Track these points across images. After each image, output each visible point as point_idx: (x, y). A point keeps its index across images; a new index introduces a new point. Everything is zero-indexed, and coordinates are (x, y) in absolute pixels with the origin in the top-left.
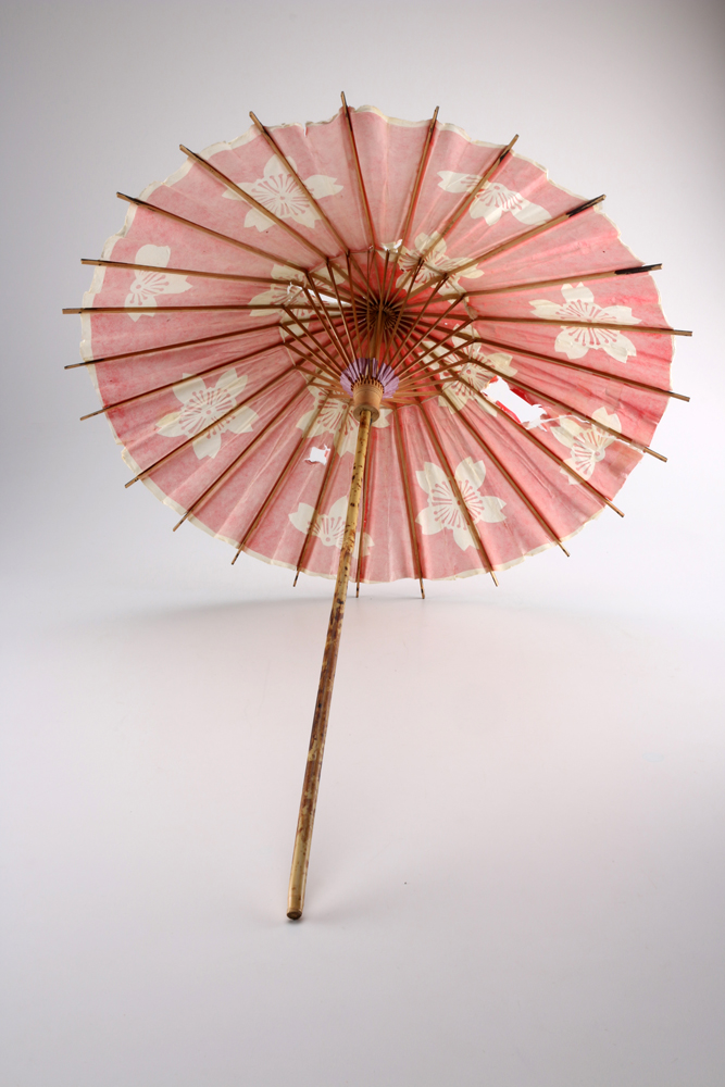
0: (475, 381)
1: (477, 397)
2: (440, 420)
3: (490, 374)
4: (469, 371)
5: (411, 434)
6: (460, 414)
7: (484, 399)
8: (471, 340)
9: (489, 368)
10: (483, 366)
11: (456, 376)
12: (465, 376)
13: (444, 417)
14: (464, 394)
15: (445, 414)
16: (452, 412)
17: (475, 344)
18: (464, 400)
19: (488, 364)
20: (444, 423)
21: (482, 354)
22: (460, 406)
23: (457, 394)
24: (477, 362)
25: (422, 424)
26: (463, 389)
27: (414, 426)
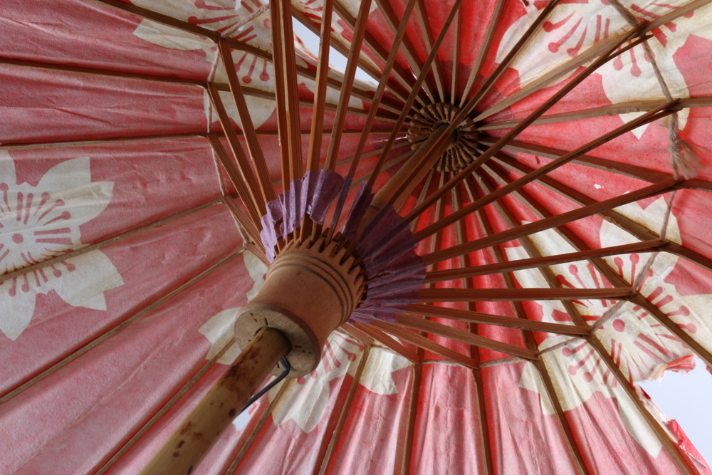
0: (632, 355)
1: (620, 392)
2: (511, 419)
3: (676, 347)
4: (620, 324)
5: (437, 428)
6: (565, 421)
7: (640, 405)
8: (652, 243)
9: (678, 330)
10: (665, 319)
11: (584, 330)
12: (606, 333)
13: (524, 417)
14: (589, 376)
15: (529, 409)
16: (545, 409)
17: (663, 255)
18: (586, 390)
19: (680, 319)
20: (519, 429)
21: (670, 289)
22: (571, 403)
23: (572, 371)
24: (650, 306)
25: (468, 415)
26: (590, 364)
27: (448, 413)
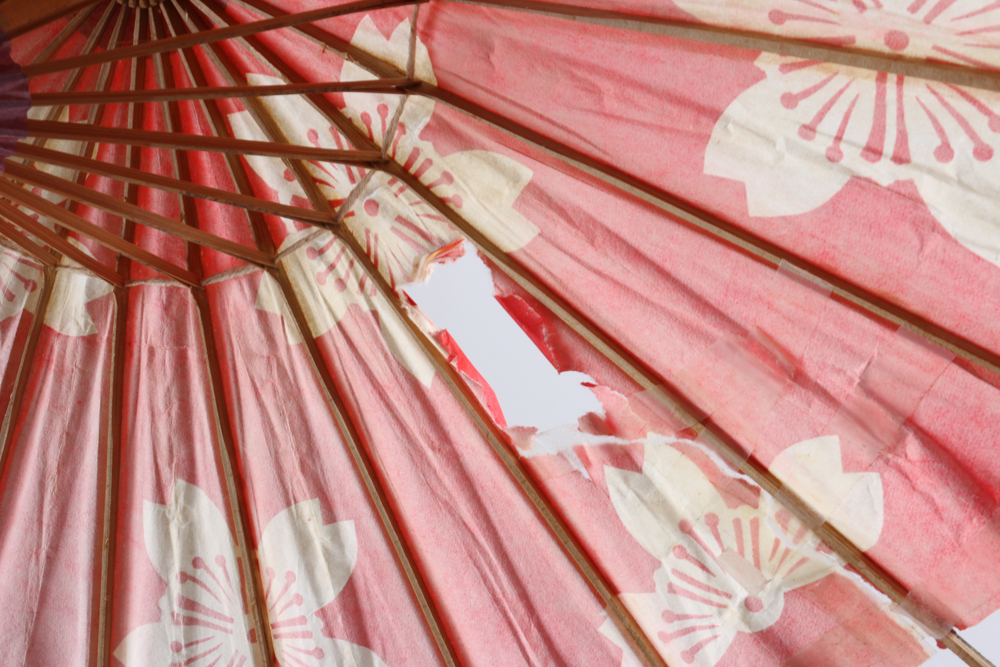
0: (392, 249)
1: (381, 302)
2: (249, 356)
3: (441, 229)
4: (373, 206)
5: (152, 378)
6: (316, 350)
7: (402, 313)
8: (397, 81)
9: (442, 206)
10: (426, 193)
11: (326, 215)
12: (360, 221)
13: (265, 351)
14: (341, 283)
15: (270, 338)
16: (290, 338)
17: (415, 100)
18: (339, 302)
19: (444, 191)
20: (260, 368)
21: (428, 149)
22: (323, 325)
23: (320, 281)
24: (408, 176)
25: (193, 355)
26: (342, 267)
27: (166, 356)
